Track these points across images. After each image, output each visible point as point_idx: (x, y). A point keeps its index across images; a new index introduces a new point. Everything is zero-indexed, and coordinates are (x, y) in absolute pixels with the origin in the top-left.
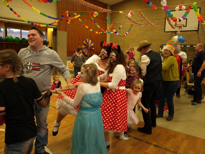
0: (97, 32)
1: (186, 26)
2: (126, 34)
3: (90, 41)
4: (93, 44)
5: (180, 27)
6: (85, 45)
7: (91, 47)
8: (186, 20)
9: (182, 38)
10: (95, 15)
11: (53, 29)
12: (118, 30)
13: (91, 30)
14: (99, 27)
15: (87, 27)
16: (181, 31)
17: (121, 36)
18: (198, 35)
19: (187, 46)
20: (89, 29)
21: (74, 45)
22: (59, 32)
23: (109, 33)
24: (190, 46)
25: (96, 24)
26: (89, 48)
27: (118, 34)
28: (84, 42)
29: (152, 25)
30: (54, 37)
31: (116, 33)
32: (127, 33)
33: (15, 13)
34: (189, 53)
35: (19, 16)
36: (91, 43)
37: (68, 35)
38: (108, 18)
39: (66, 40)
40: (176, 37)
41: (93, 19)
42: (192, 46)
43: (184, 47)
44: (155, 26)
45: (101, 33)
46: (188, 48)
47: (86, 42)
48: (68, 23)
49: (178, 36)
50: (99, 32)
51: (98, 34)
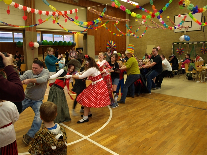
0: (118, 35)
1: (191, 27)
2: (142, 36)
3: (113, 42)
4: (115, 44)
5: (186, 28)
6: (109, 45)
7: (114, 47)
8: (191, 22)
9: (188, 37)
10: (117, 23)
11: (83, 34)
12: (135, 32)
13: (114, 34)
14: (120, 31)
15: (110, 31)
16: (186, 31)
17: (138, 37)
18: (204, 33)
19: (195, 43)
20: (112, 33)
21: (100, 46)
22: (89, 37)
23: (128, 35)
24: (197, 43)
25: (118, 29)
26: (112, 48)
27: (135, 36)
28: (108, 43)
29: (163, 28)
30: (85, 40)
31: (133, 35)
32: (143, 35)
33: (60, 26)
34: (196, 49)
35: (63, 28)
36: (114, 44)
37: (96, 38)
38: (127, 25)
39: (94, 42)
40: (183, 37)
41: (115, 26)
42: (198, 43)
43: (192, 44)
44: (166, 28)
45: (122, 35)
46: (196, 44)
47: (110, 43)
48: (96, 29)
49: (184, 35)
50: (120, 35)
51: (119, 36)
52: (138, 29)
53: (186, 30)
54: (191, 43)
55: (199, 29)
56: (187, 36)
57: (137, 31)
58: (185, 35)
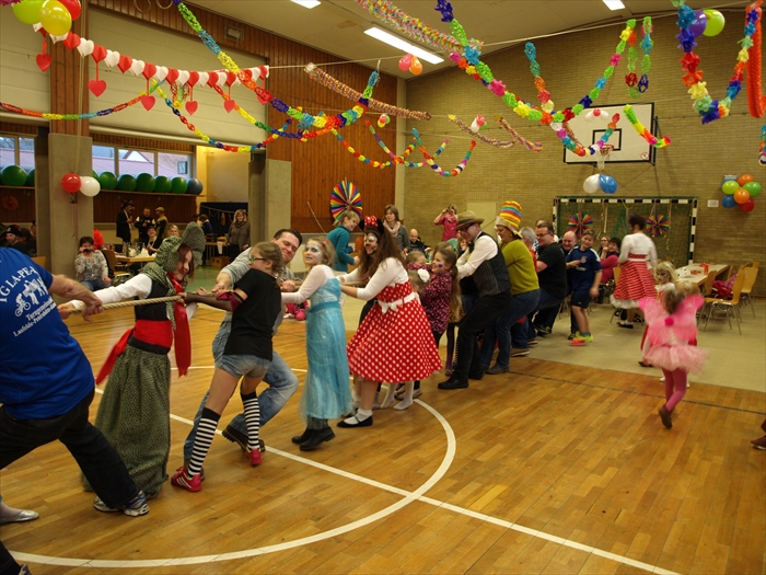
0: (376, 164)
1: (619, 149)
2: (458, 170)
3: (351, 186)
4: (359, 195)
6: (337, 198)
7: (354, 203)
8: (619, 132)
9: (610, 181)
10: (382, 121)
11: (249, 154)
12: (435, 155)
13: (362, 158)
14: (388, 151)
15: (352, 150)
16: (606, 162)
17: (447, 175)
18: (655, 170)
19: (628, 201)
20: (356, 155)
22: (272, 165)
23: (411, 165)
24: (636, 201)
25: (382, 143)
27: (439, 169)
28: (336, 190)
29: (531, 147)
30: (254, 177)
31: (435, 167)
32: (462, 166)
36: (355, 193)
37: (295, 170)
38: (415, 130)
39: (289, 184)
40: (594, 179)
41: (374, 132)
42: (639, 201)
43: (620, 204)
44: (539, 148)
45: (388, 164)
46: (630, 205)
47: (341, 190)
48: (303, 140)
49: (598, 175)
50: (380, 162)
51: (379, 167)
52: (443, 145)
53: (605, 158)
54: (615, 201)
55: (644, 158)
56: (607, 178)
57: (439, 152)
58: (603, 173)
